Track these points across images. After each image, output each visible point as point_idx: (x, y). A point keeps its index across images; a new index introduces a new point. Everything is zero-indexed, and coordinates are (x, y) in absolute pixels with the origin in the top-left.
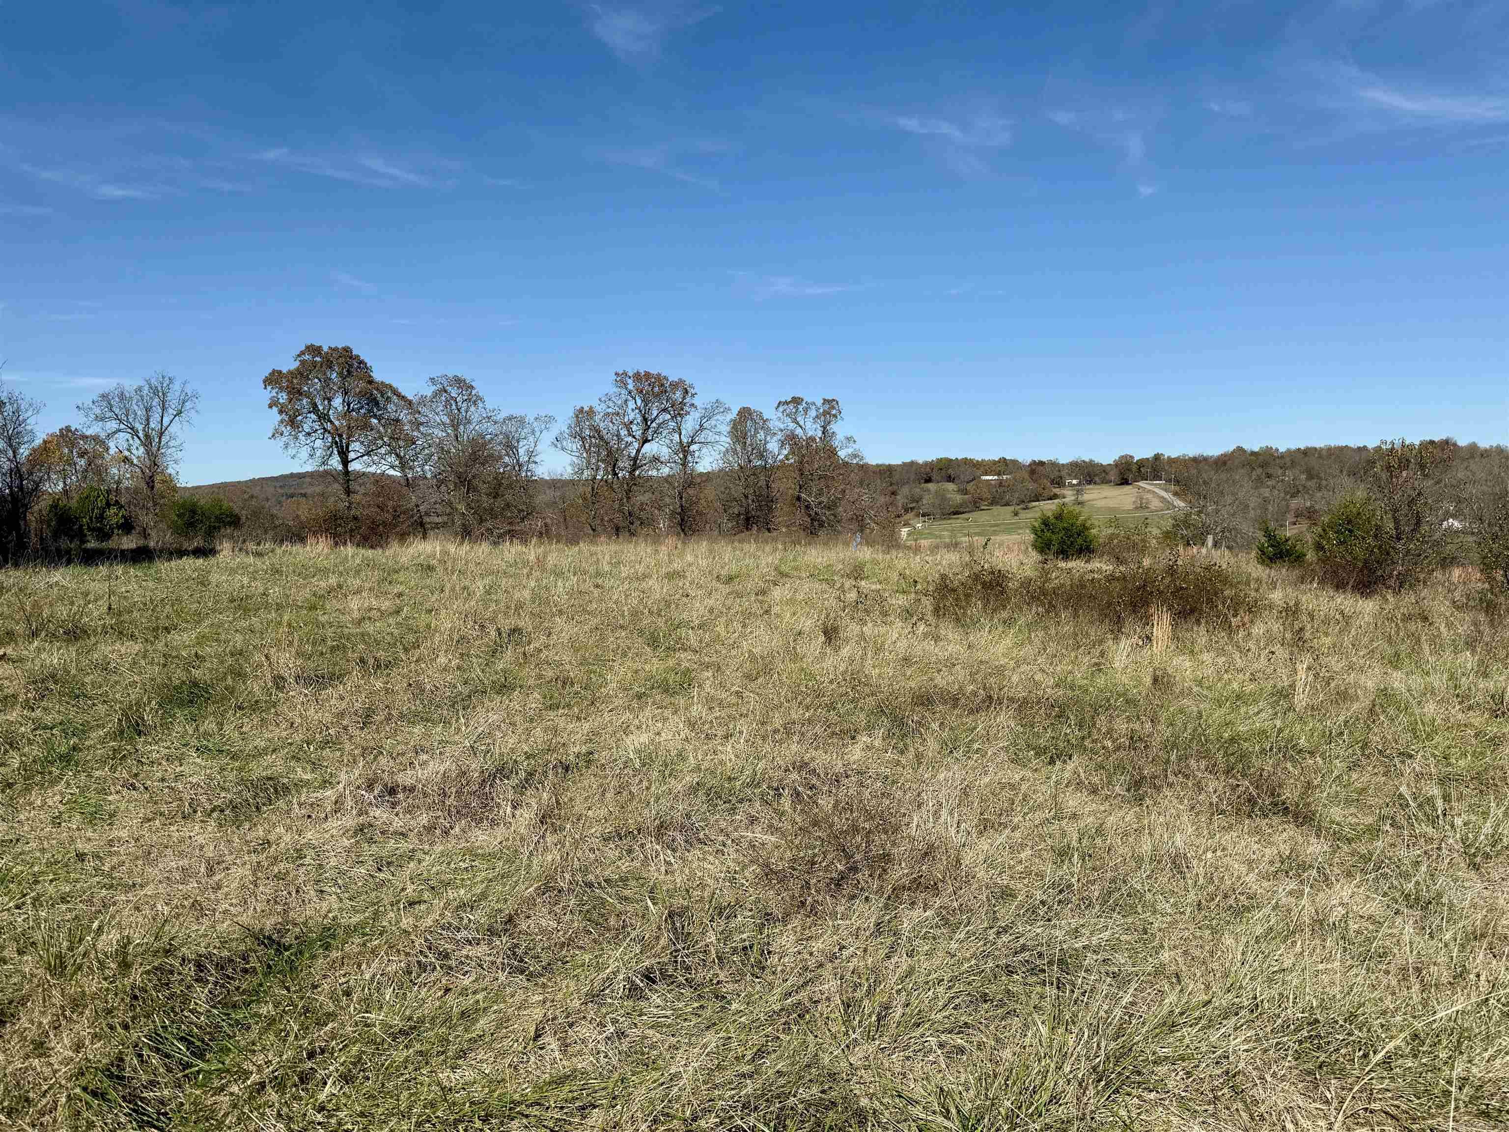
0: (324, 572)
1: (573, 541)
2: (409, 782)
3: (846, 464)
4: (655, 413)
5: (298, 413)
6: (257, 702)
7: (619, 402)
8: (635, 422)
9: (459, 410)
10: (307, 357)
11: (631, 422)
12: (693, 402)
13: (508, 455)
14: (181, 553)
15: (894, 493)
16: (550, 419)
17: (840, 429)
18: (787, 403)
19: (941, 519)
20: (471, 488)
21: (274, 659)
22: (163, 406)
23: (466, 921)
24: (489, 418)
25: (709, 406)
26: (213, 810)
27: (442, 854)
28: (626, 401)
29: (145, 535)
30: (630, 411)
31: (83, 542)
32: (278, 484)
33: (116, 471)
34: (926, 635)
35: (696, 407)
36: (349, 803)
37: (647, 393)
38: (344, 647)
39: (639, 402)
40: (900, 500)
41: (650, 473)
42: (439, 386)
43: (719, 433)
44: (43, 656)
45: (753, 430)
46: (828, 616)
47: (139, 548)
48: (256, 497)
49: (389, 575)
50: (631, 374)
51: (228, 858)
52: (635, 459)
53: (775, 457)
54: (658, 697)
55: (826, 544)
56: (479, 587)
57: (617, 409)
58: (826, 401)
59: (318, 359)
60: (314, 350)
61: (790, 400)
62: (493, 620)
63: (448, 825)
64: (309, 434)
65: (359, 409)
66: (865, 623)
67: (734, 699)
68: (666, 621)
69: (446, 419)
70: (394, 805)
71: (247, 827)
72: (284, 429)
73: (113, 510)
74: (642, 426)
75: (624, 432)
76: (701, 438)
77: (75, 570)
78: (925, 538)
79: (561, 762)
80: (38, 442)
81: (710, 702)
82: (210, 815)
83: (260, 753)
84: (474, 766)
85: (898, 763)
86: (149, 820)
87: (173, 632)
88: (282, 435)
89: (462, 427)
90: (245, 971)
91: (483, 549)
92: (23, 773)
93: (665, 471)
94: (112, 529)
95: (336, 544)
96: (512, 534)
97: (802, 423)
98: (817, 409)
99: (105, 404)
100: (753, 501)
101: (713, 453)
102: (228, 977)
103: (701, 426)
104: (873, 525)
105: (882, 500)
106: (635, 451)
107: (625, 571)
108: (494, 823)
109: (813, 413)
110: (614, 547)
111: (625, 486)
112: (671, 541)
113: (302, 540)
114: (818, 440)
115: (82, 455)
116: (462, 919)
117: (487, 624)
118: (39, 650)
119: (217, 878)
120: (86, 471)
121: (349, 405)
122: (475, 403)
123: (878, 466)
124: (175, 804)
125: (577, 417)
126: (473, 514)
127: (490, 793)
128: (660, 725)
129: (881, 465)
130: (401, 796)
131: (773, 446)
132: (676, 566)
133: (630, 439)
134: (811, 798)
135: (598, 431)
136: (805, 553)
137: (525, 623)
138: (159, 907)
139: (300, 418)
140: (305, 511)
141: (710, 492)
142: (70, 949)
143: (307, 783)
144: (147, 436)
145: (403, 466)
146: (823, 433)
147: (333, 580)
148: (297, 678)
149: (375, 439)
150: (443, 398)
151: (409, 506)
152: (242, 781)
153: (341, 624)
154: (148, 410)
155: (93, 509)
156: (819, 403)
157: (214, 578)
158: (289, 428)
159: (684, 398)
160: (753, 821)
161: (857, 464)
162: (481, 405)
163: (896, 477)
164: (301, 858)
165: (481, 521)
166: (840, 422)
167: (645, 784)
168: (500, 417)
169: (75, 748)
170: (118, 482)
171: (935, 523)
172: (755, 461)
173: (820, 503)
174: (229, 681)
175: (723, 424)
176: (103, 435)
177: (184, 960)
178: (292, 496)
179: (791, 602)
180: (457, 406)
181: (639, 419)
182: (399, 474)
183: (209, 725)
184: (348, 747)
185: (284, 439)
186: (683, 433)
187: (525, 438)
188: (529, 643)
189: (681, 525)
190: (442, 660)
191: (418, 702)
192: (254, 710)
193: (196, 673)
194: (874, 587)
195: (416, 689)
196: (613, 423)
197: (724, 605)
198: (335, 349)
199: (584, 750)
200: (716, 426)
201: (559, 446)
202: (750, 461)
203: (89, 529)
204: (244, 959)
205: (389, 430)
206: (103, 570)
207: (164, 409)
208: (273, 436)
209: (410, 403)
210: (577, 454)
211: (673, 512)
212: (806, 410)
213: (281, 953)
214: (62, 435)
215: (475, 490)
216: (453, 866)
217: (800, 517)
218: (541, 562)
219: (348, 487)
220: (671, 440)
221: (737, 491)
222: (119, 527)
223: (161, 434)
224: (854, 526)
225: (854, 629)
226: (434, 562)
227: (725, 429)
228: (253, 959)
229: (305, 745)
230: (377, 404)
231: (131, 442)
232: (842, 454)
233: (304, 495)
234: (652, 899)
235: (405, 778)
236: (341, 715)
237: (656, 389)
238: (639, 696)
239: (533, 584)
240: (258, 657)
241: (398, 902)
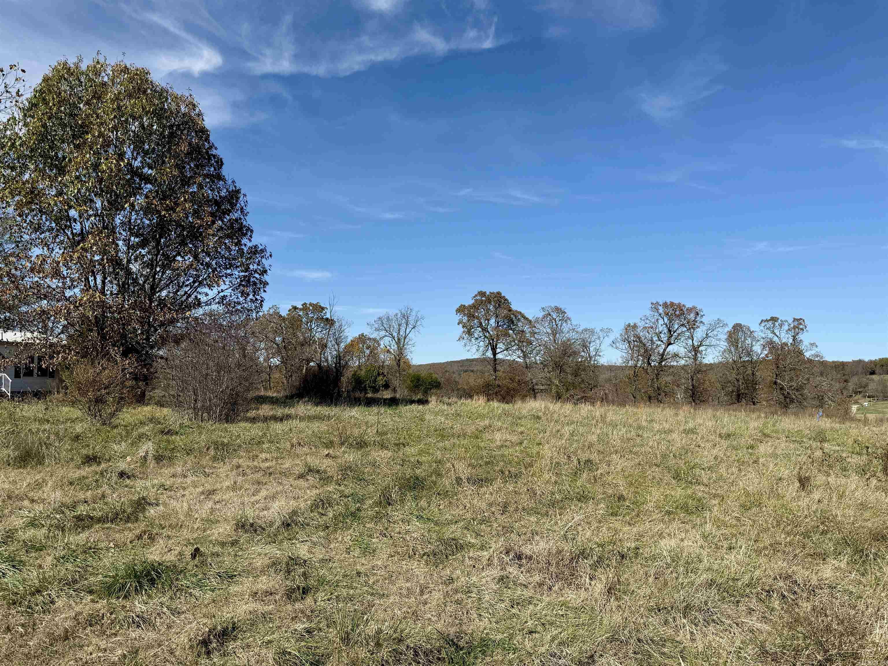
0: (482, 417)
1: (622, 404)
2: (529, 553)
3: (810, 361)
4: (676, 326)
5: (472, 327)
6: (447, 491)
7: (653, 320)
8: (663, 332)
9: (557, 325)
10: (478, 298)
11: (661, 333)
12: (702, 320)
13: (583, 351)
14: (412, 402)
15: (846, 381)
16: (609, 330)
17: (806, 338)
18: (767, 321)
19: (883, 400)
20: (562, 370)
21: (457, 467)
22: (407, 323)
23: (564, 653)
24: (574, 329)
25: (713, 323)
26: (424, 555)
27: (549, 604)
28: (657, 320)
29: (395, 390)
30: (660, 326)
31: (366, 393)
32: (459, 365)
33: (383, 356)
34: (877, 488)
35: (704, 323)
36: (496, 561)
37: (672, 315)
38: (493, 462)
39: (666, 320)
40: (851, 386)
41: (672, 363)
42: (547, 312)
43: (719, 340)
44: (346, 455)
45: (743, 338)
46: (801, 468)
47: (391, 398)
48: (449, 372)
49: (516, 420)
50: (661, 303)
51: (431, 586)
52: (663, 355)
53: (758, 355)
54: (682, 515)
55: (796, 414)
56: (567, 430)
57: (652, 324)
58: (795, 320)
59: (484, 299)
60: (482, 294)
61: (769, 318)
62: (575, 453)
63: (551, 584)
64: (477, 339)
65: (503, 325)
66: (829, 475)
67: (734, 522)
68: (685, 463)
69: (549, 331)
70: (520, 566)
71: (441, 568)
72: (464, 336)
73: (381, 377)
74: (668, 335)
75: (655, 339)
76: (707, 342)
77: (362, 408)
78: (870, 413)
79: (619, 552)
80: (349, 340)
81: (719, 524)
82: (422, 557)
83: (449, 523)
84: (566, 548)
85: (860, 583)
86: (392, 556)
87: (407, 447)
88: (463, 339)
89: (558, 335)
90: (439, 659)
91: (568, 407)
92: (334, 521)
93: (682, 362)
94: (379, 387)
95: (488, 400)
96: (585, 399)
97: (778, 334)
98: (789, 325)
99: (380, 322)
100: (743, 383)
101: (715, 352)
102: (430, 661)
103: (707, 334)
104: (830, 402)
105: (837, 386)
106: (662, 350)
107: (657, 427)
108: (578, 587)
109: (786, 327)
110: (648, 410)
111: (656, 371)
112: (686, 408)
113: (471, 397)
114: (789, 345)
115: (367, 348)
116: (562, 651)
117: (572, 455)
118: (344, 452)
119: (425, 597)
120: (369, 356)
121: (498, 323)
122: (566, 321)
123: (833, 362)
124: (405, 548)
125: (626, 329)
126: (563, 386)
127: (576, 567)
128: (683, 535)
129: (836, 362)
130: (524, 561)
131: (757, 348)
132: (691, 425)
133: (659, 343)
134: (794, 600)
135: (639, 338)
136: (781, 421)
137: (595, 457)
138: (396, 611)
139: (473, 330)
140: (473, 380)
141: (712, 376)
142: (352, 630)
143: (473, 546)
144: (399, 339)
145: (525, 356)
146: (794, 340)
147: (487, 422)
148: (468, 479)
149: (511, 342)
150: (548, 319)
151: (528, 379)
152: (439, 540)
153: (491, 448)
154: (400, 325)
155: (372, 377)
156: (790, 321)
157: (427, 417)
158: (467, 335)
159: (696, 318)
160: (750, 611)
161: (819, 361)
162: (569, 322)
163: (848, 370)
164: (470, 593)
165: (567, 390)
166: (805, 333)
167: (674, 575)
168: (580, 330)
169: (359, 509)
170: (383, 362)
171: (878, 403)
172: (744, 358)
173: (791, 387)
174: (434, 478)
175: (722, 334)
176: (378, 338)
177: (408, 647)
178: (466, 371)
179: (774, 455)
180: (556, 323)
181: (666, 330)
182: (522, 361)
183: (423, 503)
184: (495, 525)
185: (464, 341)
186: (694, 340)
187: (594, 342)
188: (597, 469)
189: (692, 397)
190: (546, 476)
191: (532, 501)
192: (446, 496)
193: (418, 471)
194: (834, 448)
195: (532, 493)
196: (649, 333)
197: (725, 455)
198: (493, 293)
199: (633, 545)
200: (717, 335)
201: (614, 346)
202: (741, 358)
203: (369, 387)
204: (438, 652)
205: (518, 337)
206: (375, 409)
207: (407, 325)
208: (459, 339)
209: (530, 321)
210: (626, 351)
211: (687, 389)
212: (781, 326)
213: (458, 652)
214: (360, 338)
215: (564, 372)
216: (555, 612)
217: (776, 395)
218: (603, 418)
219: (495, 368)
220: (687, 344)
221: (732, 376)
222: (383, 386)
223: (405, 338)
224: (816, 403)
225: (820, 479)
226: (540, 414)
227: (724, 337)
228: (443, 652)
229: (472, 521)
230: (513, 322)
231: (391, 342)
232: (807, 354)
233: (472, 371)
234: (682, 657)
235: (527, 550)
236: (491, 505)
237: (678, 313)
238: (669, 513)
239: (598, 431)
240: (449, 465)
241: (523, 629)
